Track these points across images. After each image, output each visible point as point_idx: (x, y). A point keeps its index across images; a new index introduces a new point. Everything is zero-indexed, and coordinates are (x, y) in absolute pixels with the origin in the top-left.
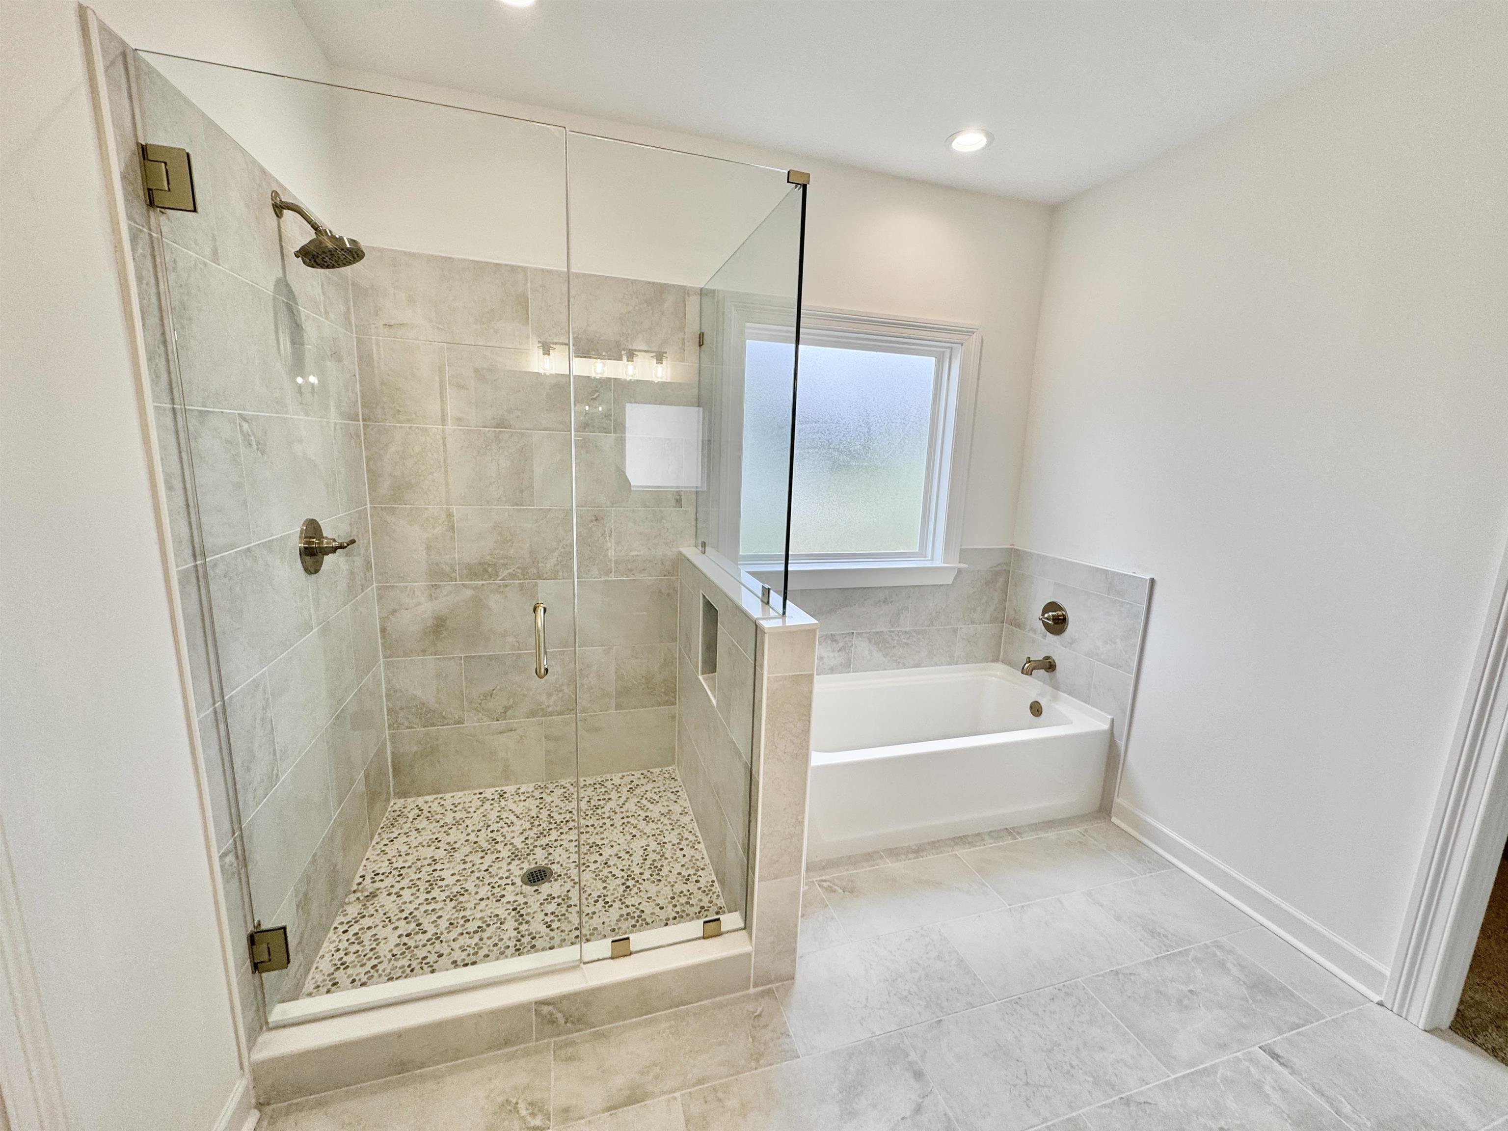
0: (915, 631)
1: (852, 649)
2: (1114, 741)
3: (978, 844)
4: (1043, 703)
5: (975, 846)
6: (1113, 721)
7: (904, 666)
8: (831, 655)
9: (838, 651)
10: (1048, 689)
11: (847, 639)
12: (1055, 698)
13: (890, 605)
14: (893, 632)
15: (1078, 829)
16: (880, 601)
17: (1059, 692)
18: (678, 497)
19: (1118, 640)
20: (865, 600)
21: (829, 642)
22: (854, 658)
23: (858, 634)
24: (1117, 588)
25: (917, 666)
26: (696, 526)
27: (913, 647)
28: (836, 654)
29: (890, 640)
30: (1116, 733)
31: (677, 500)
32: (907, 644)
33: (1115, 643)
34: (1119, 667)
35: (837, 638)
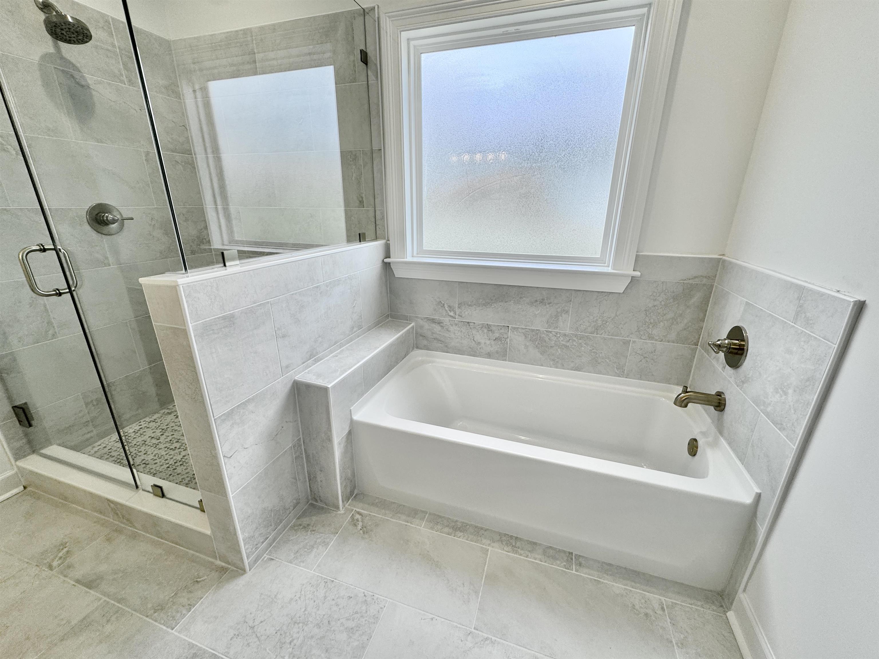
0: (576, 336)
1: (508, 340)
2: (755, 522)
3: (522, 552)
4: (701, 443)
5: (517, 552)
6: (758, 497)
7: (563, 367)
8: (488, 342)
9: (494, 340)
10: (713, 430)
11: (502, 331)
12: (714, 444)
13: (548, 306)
14: (551, 332)
15: (663, 599)
16: (536, 301)
17: (722, 439)
18: (361, 199)
19: (790, 391)
20: (521, 298)
21: (486, 331)
22: (510, 349)
23: (514, 328)
24: (808, 314)
25: (578, 369)
26: (376, 223)
27: (574, 351)
28: (493, 342)
29: (547, 339)
30: (759, 514)
31: (360, 202)
32: (567, 347)
33: (786, 394)
34: (782, 429)
35: (493, 328)
